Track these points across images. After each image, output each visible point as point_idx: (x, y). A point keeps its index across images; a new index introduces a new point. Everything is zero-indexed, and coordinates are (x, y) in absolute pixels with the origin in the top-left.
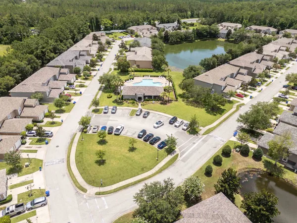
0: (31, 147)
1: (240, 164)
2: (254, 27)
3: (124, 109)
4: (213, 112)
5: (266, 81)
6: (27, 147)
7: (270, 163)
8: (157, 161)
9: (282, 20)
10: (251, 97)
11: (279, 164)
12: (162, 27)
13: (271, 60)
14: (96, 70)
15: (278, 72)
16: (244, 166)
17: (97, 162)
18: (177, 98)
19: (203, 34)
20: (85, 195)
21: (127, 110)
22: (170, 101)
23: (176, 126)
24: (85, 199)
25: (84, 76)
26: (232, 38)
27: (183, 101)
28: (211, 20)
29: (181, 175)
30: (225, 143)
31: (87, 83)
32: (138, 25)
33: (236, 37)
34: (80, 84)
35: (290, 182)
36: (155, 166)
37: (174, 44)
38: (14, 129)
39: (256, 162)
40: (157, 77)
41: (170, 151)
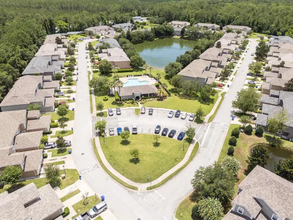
0: (56, 159)
1: (248, 142)
2: (200, 24)
3: (127, 110)
4: (206, 102)
5: (232, 71)
6: (51, 160)
7: (270, 137)
8: (184, 151)
9: (222, 17)
10: (228, 86)
11: (277, 137)
12: (119, 27)
13: (229, 53)
14: (74, 75)
15: (237, 63)
16: (252, 143)
17: (132, 161)
18: (169, 94)
19: (160, 32)
20: (138, 192)
21: (130, 110)
22: (165, 97)
23: (182, 119)
24: (140, 196)
25: (66, 81)
26: (186, 35)
27: (176, 95)
28: (161, 19)
29: (209, 159)
30: (229, 126)
31: (73, 88)
32: (94, 26)
33: (190, 34)
34: (67, 90)
35: (289, 149)
36: (184, 156)
37: (136, 44)
38: (30, 144)
39: (260, 138)
40: (140, 75)
41: (190, 141)
